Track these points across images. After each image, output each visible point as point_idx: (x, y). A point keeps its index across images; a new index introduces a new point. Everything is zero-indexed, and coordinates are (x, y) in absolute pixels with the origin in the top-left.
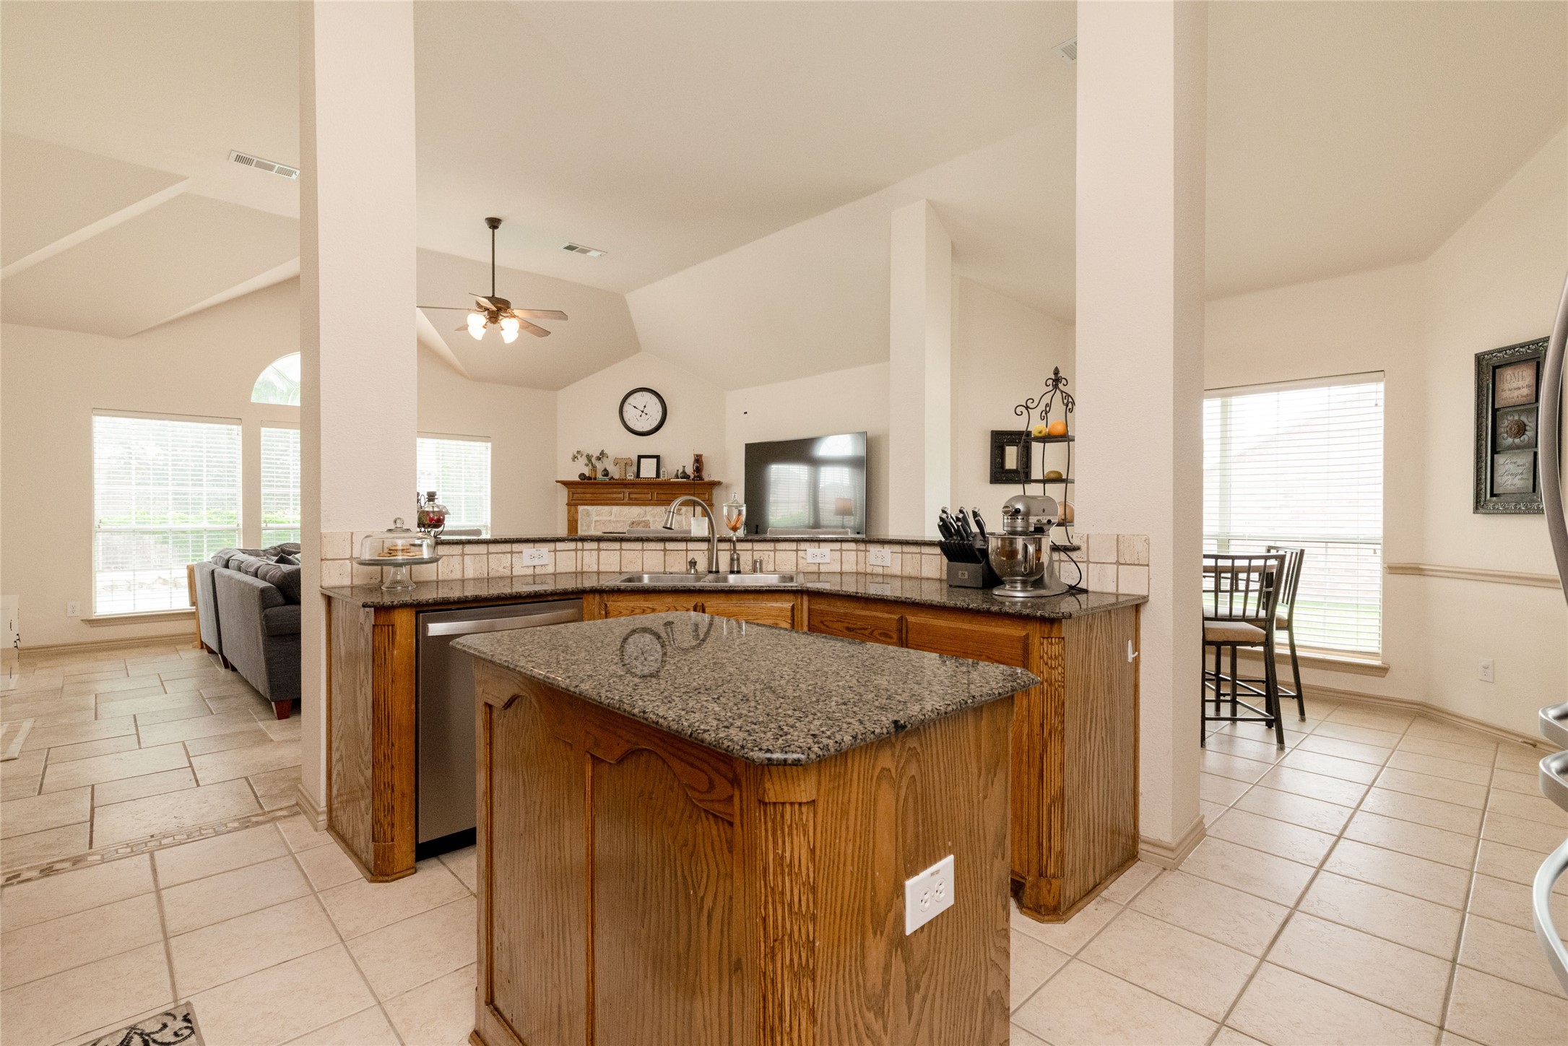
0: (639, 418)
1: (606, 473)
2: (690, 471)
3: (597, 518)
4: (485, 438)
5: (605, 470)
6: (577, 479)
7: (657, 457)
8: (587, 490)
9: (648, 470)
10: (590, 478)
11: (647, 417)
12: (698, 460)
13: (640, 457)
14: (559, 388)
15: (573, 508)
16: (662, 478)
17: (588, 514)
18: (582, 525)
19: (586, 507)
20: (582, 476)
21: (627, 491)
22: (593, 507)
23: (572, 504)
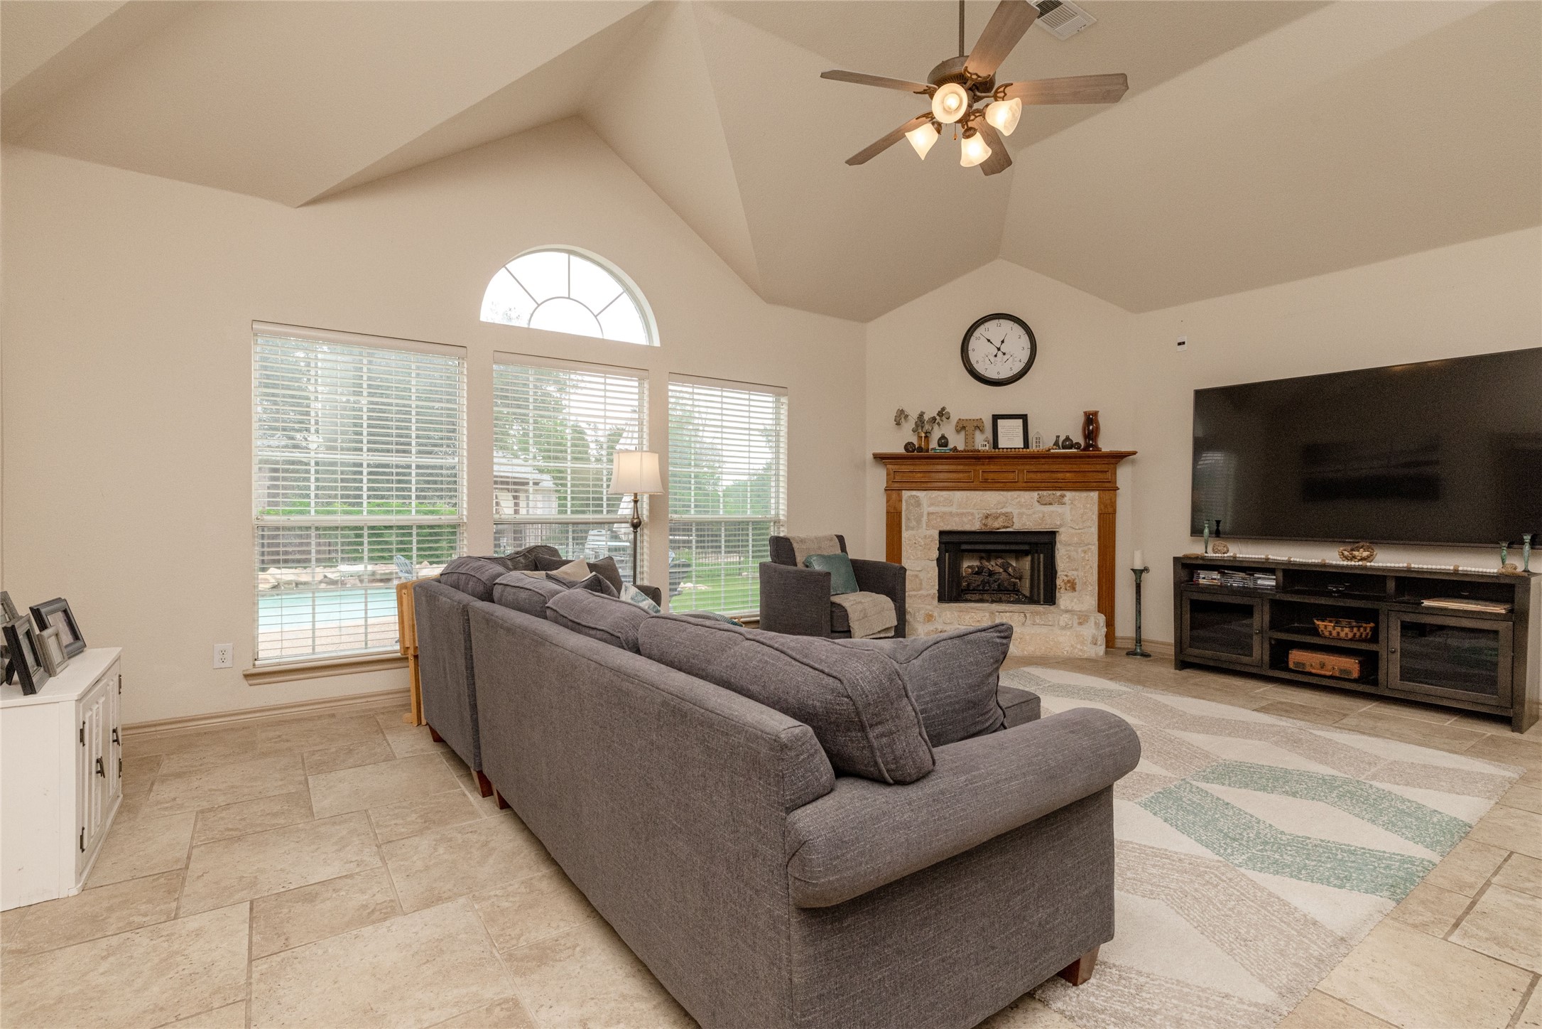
0: (993, 359)
1: (943, 442)
2: (1078, 438)
3: (932, 509)
4: (777, 389)
5: (943, 437)
6: (902, 451)
7: (1024, 418)
8: (918, 469)
9: (1010, 436)
10: (920, 449)
11: (1006, 357)
12: (1091, 421)
13: (996, 418)
14: (870, 319)
15: (894, 495)
16: (1033, 448)
17: (918, 504)
18: (908, 519)
19: (914, 493)
20: (909, 446)
21: (980, 469)
22: (924, 493)
23: (893, 490)
